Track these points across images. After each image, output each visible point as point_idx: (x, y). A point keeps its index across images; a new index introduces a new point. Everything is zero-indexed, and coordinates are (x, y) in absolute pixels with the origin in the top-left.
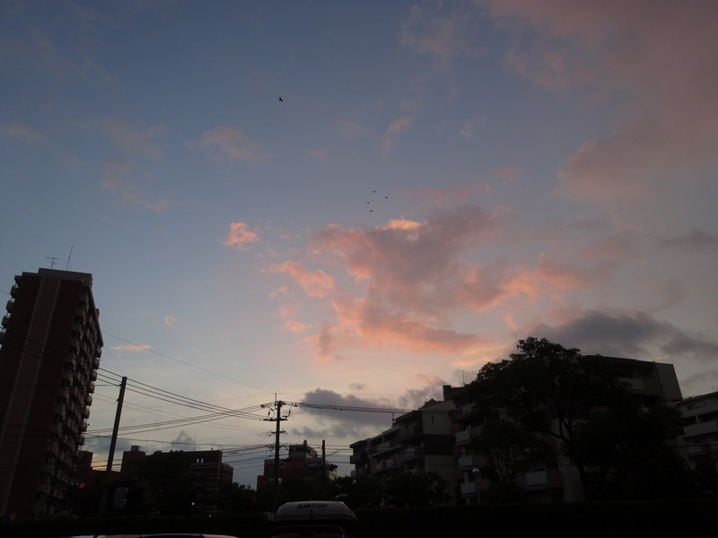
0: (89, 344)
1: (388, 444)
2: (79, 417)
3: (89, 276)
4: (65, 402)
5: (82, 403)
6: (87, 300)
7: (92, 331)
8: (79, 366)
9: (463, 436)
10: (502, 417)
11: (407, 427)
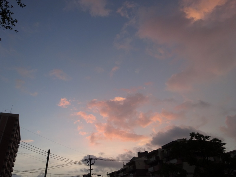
0: (16, 139)
1: (123, 173)
2: (11, 166)
3: (18, 115)
4: (7, 161)
5: (12, 161)
6: (17, 124)
7: (18, 135)
8: (13, 147)
9: (151, 169)
10: (164, 162)
11: (130, 167)
